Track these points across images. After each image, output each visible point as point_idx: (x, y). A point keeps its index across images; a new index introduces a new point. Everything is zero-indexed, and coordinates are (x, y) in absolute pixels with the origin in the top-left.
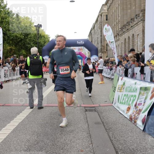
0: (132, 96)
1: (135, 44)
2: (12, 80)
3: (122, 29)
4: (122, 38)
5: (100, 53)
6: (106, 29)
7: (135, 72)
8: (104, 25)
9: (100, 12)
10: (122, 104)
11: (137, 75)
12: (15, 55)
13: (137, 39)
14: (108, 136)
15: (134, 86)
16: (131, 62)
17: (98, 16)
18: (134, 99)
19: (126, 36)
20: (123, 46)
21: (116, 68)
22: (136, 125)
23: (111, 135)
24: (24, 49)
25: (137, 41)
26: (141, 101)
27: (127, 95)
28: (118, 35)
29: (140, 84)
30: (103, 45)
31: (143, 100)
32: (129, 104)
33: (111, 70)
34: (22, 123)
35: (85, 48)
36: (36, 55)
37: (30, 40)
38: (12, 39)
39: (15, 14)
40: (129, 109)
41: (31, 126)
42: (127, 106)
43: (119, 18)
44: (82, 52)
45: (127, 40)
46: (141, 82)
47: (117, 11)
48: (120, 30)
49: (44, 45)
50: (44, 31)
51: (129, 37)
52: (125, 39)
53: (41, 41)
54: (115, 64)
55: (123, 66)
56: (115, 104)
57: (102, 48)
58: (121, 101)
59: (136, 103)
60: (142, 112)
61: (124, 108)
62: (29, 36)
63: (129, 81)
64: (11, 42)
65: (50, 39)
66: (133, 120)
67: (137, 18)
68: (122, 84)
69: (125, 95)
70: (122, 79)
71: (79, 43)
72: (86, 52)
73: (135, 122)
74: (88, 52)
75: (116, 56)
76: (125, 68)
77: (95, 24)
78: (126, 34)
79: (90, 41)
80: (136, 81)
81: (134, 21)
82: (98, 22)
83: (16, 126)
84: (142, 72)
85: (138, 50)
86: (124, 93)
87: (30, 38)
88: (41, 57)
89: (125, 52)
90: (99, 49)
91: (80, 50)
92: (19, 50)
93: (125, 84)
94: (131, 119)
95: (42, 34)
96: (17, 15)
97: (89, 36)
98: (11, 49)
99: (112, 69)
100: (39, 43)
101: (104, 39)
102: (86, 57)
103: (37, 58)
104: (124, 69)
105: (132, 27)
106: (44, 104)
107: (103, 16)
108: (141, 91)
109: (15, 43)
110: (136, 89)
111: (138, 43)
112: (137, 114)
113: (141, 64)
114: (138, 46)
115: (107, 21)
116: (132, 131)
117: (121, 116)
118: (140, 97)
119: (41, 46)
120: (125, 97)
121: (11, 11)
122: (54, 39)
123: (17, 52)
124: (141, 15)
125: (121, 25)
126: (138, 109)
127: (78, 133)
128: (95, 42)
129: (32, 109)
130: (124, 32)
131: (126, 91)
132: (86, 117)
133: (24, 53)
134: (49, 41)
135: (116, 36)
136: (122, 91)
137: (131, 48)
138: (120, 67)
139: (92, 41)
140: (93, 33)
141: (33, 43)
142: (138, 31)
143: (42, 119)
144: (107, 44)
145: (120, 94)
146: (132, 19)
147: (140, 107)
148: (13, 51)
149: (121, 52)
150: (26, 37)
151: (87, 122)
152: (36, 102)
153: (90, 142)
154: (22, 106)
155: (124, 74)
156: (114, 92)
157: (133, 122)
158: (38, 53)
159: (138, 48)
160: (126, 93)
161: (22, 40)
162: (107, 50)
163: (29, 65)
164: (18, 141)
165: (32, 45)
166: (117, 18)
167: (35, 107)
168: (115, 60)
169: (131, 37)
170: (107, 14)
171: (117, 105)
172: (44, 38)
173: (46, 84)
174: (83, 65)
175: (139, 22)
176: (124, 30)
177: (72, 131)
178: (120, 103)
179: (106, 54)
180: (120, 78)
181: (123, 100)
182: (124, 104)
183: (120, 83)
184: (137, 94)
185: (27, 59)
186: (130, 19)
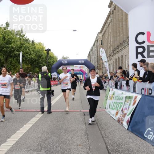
0: (120, 103)
1: (124, 62)
2: (28, 91)
3: (113, 51)
4: (114, 58)
5: (97, 70)
6: (101, 51)
7: (122, 85)
8: (100, 48)
9: (96, 38)
10: (112, 109)
11: (124, 87)
12: (30, 72)
13: (125, 59)
14: (100, 134)
15: (121, 95)
16: (120, 77)
17: (95, 42)
18: (121, 105)
19: (116, 56)
20: (115, 64)
21: (109, 81)
22: (122, 125)
23: (103, 133)
24: (37, 67)
25: (125, 60)
26: (126, 107)
27: (116, 102)
28: (111, 55)
29: (126, 94)
30: (99, 63)
31: (127, 106)
32: (117, 110)
33: (104, 83)
34: (35, 125)
35: (85, 66)
36: (46, 72)
37: (42, 60)
38: (29, 60)
39: (31, 41)
40: (117, 113)
41: (42, 126)
42: (116, 111)
43: (111, 43)
44: (83, 69)
45: (117, 60)
46: (126, 92)
47: (109, 38)
48: (112, 52)
49: (53, 64)
50: (53, 53)
51: (119, 57)
52: (116, 59)
53: (51, 61)
54: (108, 78)
55: (114, 80)
56: (107, 109)
57: (99, 66)
58: (112, 107)
59: (123, 108)
60: (127, 115)
61: (113, 112)
62: (42, 57)
63: (118, 92)
64: (28, 62)
65: (58, 60)
66: (120, 121)
67: (124, 43)
68: (113, 94)
69: (114, 103)
70: (112, 90)
71: (80, 62)
72: (85, 69)
73: (122, 123)
74: (88, 70)
75: (108, 72)
76: (115, 81)
77: (93, 47)
78: (116, 55)
79: (89, 61)
80: (122, 91)
81: (122, 45)
82: (95, 46)
83: (30, 127)
84: (127, 84)
85: (126, 67)
86: (114, 101)
87: (42, 59)
88: (49, 74)
89: (116, 69)
90: (96, 66)
91: (81, 67)
92: (34, 68)
93: (115, 94)
94: (119, 121)
95: (51, 56)
96: (33, 42)
97: (88, 56)
98: (28, 67)
99: (106, 82)
100: (49, 62)
101: (99, 59)
102: (86, 73)
103: (46, 74)
104: (115, 83)
105: (121, 49)
106: (52, 110)
107: (99, 41)
108: (126, 99)
109: (31, 63)
110: (123, 98)
111: (126, 62)
112: (123, 117)
113: (126, 79)
114: (126, 64)
115: (102, 45)
116: (119, 130)
117: (111, 118)
118: (126, 104)
119: (51, 65)
120: (114, 104)
121: (28, 39)
122: (61, 59)
123: (32, 70)
124: (127, 41)
125: (112, 48)
126: (124, 113)
127: (78, 132)
128: (93, 61)
129: (43, 114)
130: (115, 53)
131: (115, 99)
132: (85, 120)
133: (38, 70)
134: (57, 61)
135: (109, 56)
136: (112, 99)
137: (121, 65)
138: (112, 81)
139: (90, 61)
140: (91, 55)
141: (45, 63)
142: (125, 53)
143: (50, 122)
144: (102, 63)
145: (111, 102)
146: (121, 44)
147: (125, 112)
148: (30, 69)
149: (113, 69)
150: (39, 58)
151: (85, 124)
152: (46, 109)
153: (87, 139)
154: (36, 111)
155: (114, 86)
156: (107, 100)
157: (120, 123)
158: (48, 71)
159: (126, 66)
160: (116, 101)
161: (36, 60)
162: (102, 68)
163: (40, 80)
164: (32, 137)
165: (44, 64)
166: (110, 42)
167: (45, 112)
168: (108, 76)
169: (120, 57)
170: (102, 40)
171: (108, 110)
172: (53, 58)
173: (54, 94)
174: (83, 79)
175: (126, 46)
176: (115, 52)
177: (73, 130)
178: (111, 109)
179: (102, 70)
180: (111, 89)
181: (113, 106)
182: (114, 110)
183: (111, 93)
184: (123, 101)
185: (39, 76)
186: (119, 44)
